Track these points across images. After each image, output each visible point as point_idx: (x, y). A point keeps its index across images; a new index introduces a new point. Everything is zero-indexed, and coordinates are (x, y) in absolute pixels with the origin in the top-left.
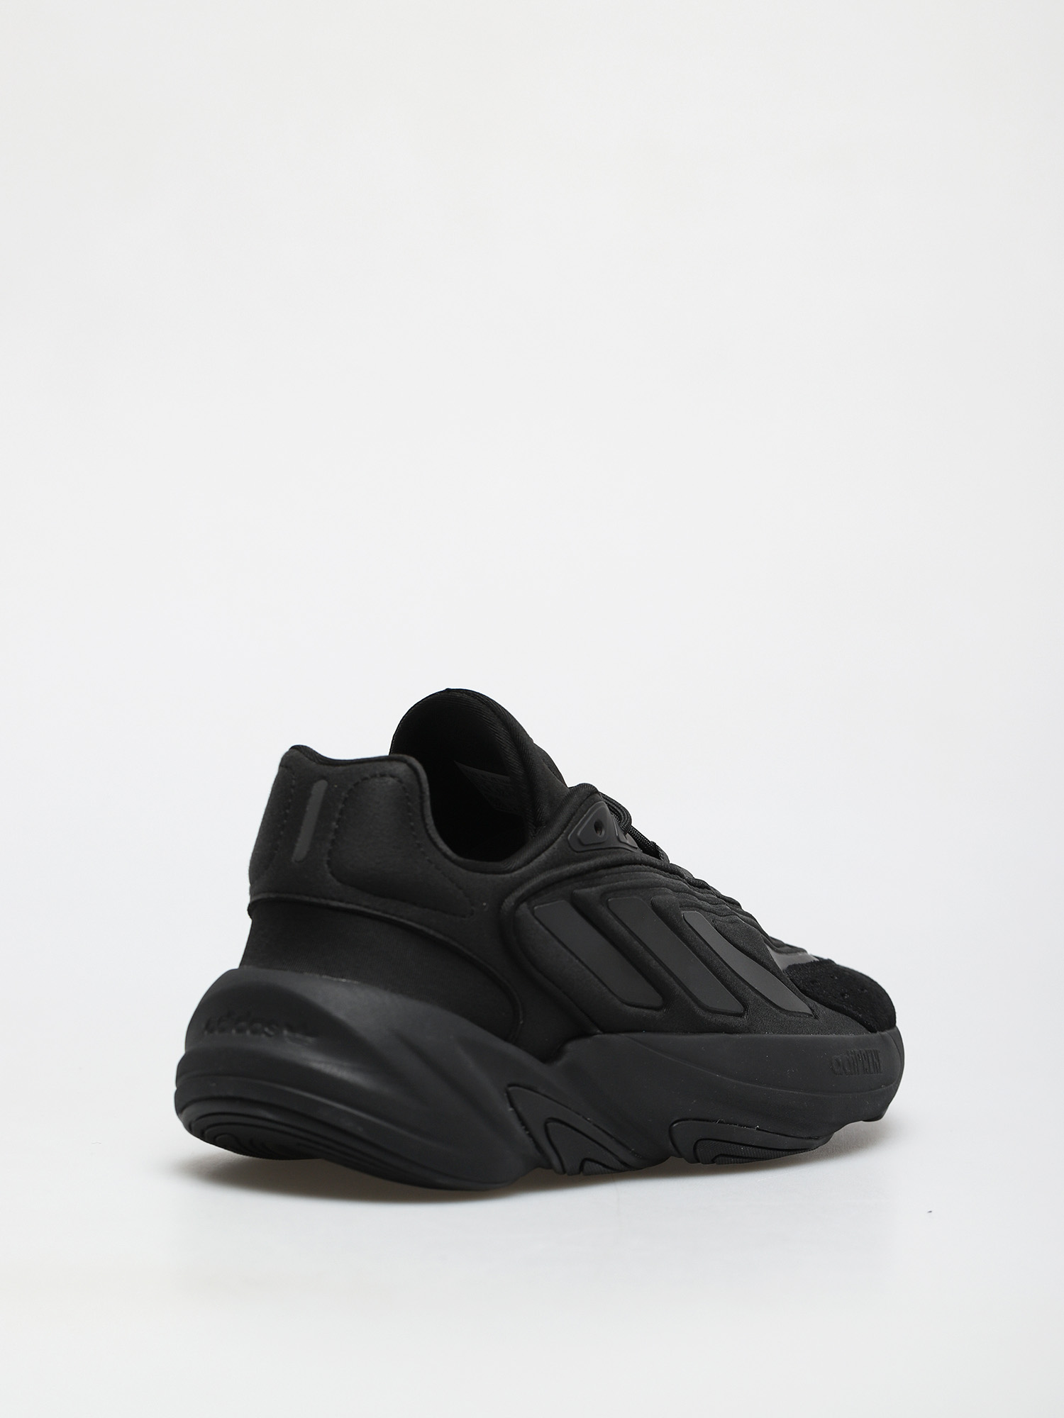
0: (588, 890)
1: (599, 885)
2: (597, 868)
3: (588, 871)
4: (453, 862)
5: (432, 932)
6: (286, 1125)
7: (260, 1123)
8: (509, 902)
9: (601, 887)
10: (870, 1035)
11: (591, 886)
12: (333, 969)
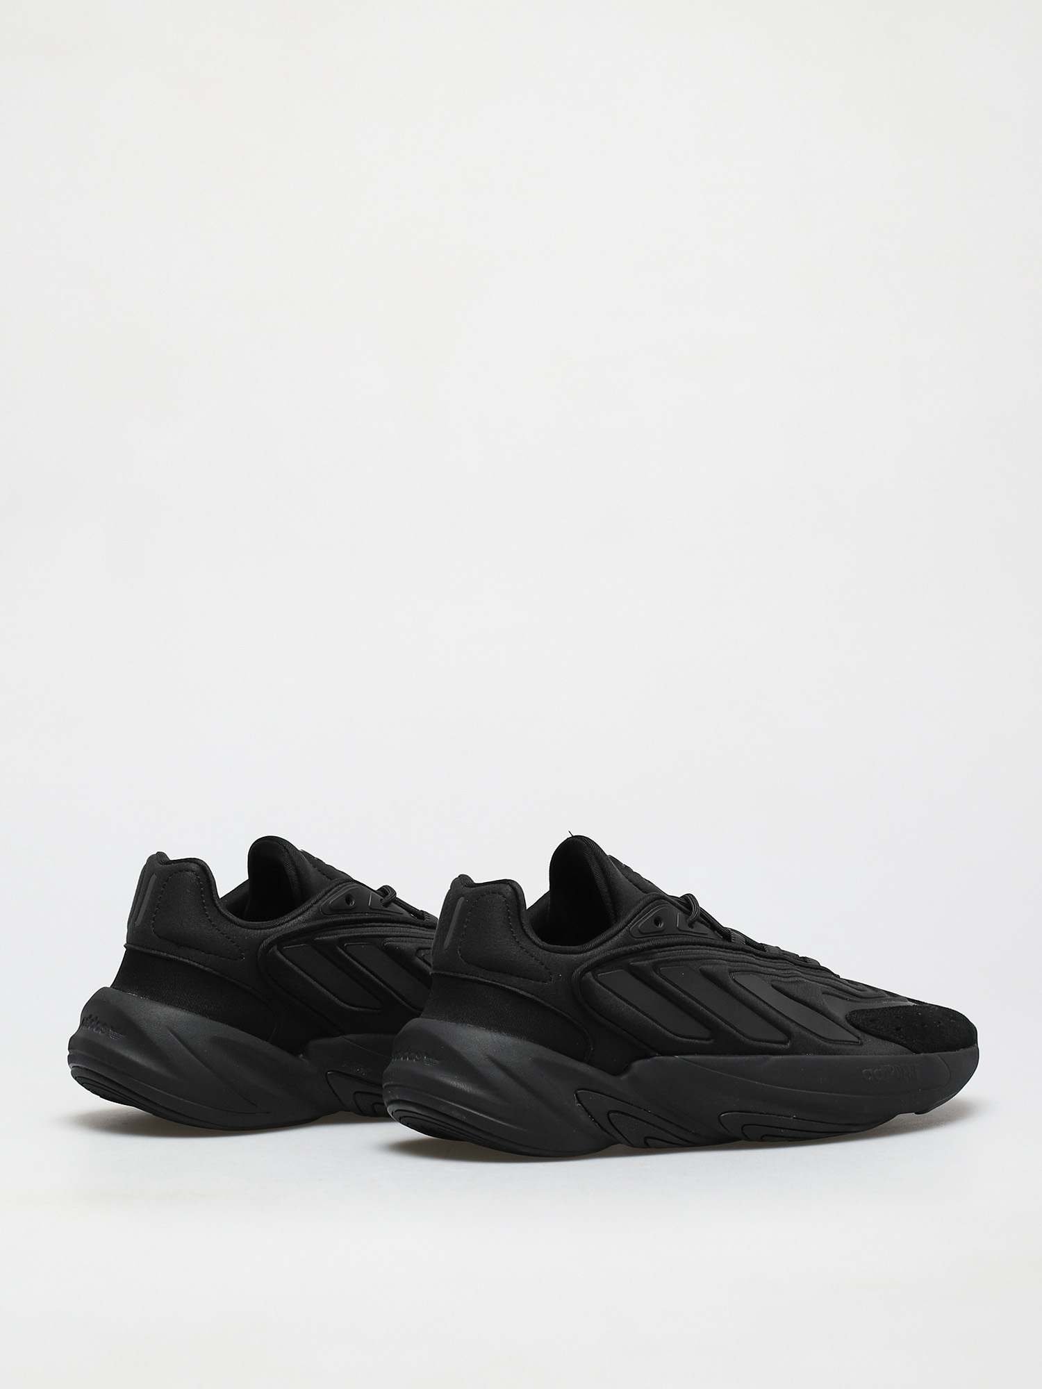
0: (642, 963)
1: (650, 959)
2: (650, 948)
3: (644, 949)
4: (544, 948)
5: (522, 992)
6: (427, 1116)
7: (411, 1115)
8: (578, 971)
9: (653, 961)
10: (914, 1055)
11: (645, 960)
12: (458, 1018)
